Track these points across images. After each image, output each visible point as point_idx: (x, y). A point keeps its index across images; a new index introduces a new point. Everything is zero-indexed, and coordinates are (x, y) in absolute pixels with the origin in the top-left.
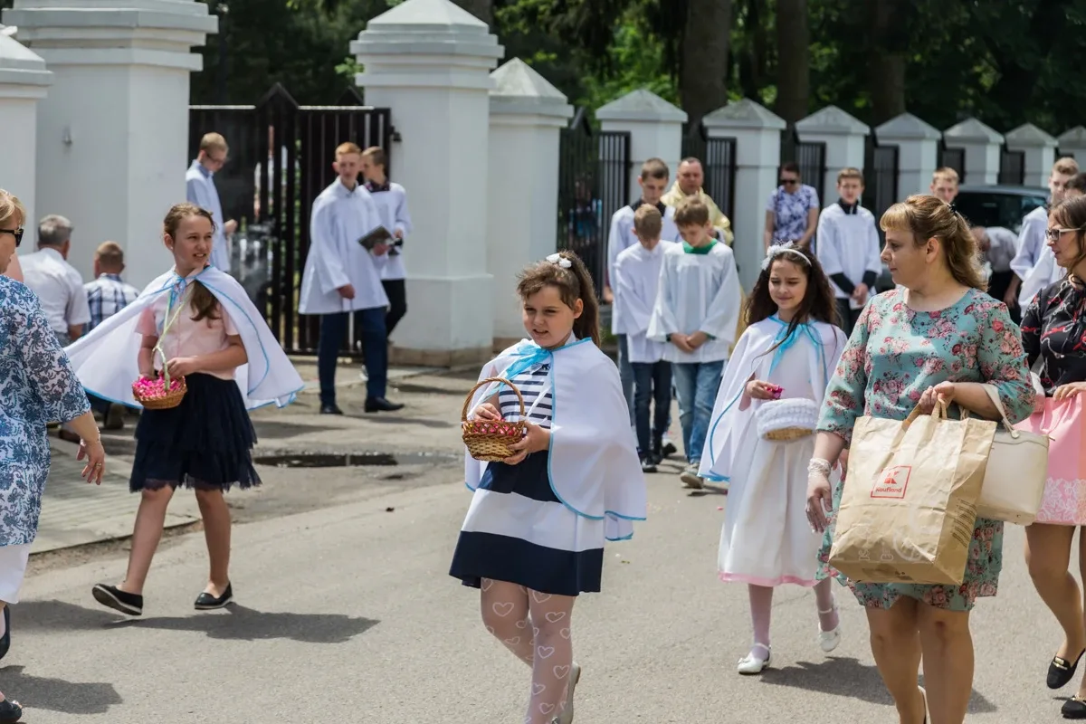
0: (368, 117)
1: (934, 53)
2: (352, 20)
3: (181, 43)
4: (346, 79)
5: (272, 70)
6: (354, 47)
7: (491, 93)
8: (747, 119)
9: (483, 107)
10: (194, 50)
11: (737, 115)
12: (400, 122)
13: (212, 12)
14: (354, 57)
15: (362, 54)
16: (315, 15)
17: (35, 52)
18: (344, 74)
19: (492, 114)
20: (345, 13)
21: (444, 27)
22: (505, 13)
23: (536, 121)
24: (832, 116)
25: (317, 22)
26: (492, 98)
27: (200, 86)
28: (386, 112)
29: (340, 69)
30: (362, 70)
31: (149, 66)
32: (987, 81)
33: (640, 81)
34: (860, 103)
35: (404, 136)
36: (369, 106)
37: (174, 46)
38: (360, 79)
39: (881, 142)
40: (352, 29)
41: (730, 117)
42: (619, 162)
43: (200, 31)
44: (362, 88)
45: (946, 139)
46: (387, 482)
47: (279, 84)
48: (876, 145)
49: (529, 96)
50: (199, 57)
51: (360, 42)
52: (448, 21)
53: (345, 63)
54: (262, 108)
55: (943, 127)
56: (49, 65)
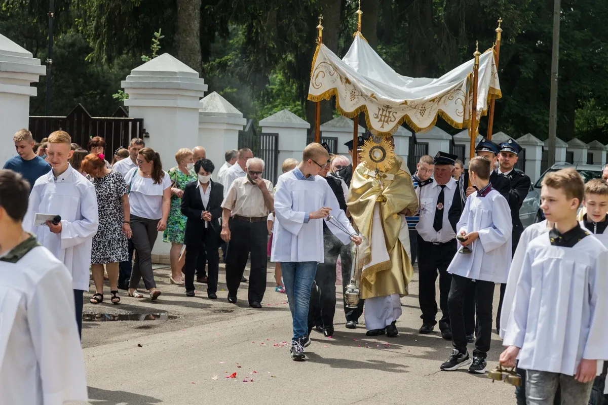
0: (130, 123)
2: (122, 68)
3: (26, 80)
4: (119, 102)
5: (76, 96)
6: (123, 84)
7: (200, 111)
8: (344, 127)
9: (196, 118)
10: (32, 84)
11: (338, 124)
12: (148, 126)
13: (42, 64)
14: (123, 90)
15: (128, 88)
16: (102, 66)
18: (117, 99)
19: (200, 123)
20: (118, 64)
21: (175, 73)
22: (209, 65)
23: (225, 127)
25: (102, 69)
26: (201, 114)
27: (35, 105)
28: (141, 121)
29: (115, 96)
30: (127, 97)
33: (284, 105)
35: (150, 135)
36: (132, 115)
37: (21, 82)
38: (126, 102)
39: (418, 141)
40: (122, 73)
41: (334, 126)
42: (272, 150)
43: (37, 74)
44: (128, 107)
45: (455, 139)
46: (139, 330)
47: (80, 104)
48: (415, 142)
49: (221, 113)
50: (35, 88)
51: (126, 81)
52: (176, 70)
53: (118, 93)
54: (70, 118)
55: (453, 133)
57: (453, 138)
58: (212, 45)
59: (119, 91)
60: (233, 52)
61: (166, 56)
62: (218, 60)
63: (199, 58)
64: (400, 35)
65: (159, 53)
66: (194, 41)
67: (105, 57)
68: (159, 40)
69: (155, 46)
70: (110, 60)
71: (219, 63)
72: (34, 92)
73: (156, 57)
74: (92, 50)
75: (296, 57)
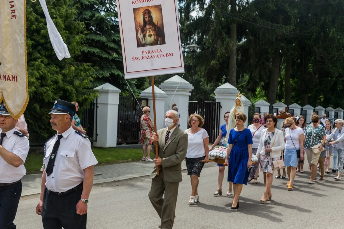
0: (217, 104)
1: (312, 94)
3: (188, 91)
10: (190, 92)
11: (279, 104)
12: (222, 104)
13: (193, 86)
14: (214, 94)
15: (216, 93)
17: (165, 92)
24: (295, 105)
27: (191, 98)
28: (220, 103)
30: (216, 96)
31: (184, 95)
34: (299, 102)
35: (223, 107)
36: (217, 101)
37: (186, 91)
38: (215, 97)
39: (303, 109)
41: (277, 105)
43: (191, 89)
44: (216, 99)
50: (190, 93)
51: (215, 91)
52: (230, 88)
54: (199, 102)
55: (314, 107)
56: (167, 94)
58: (239, 80)
61: (227, 84)
62: (240, 85)
63: (236, 84)
65: (225, 83)
66: (234, 79)
68: (225, 79)
69: (223, 81)
71: (241, 86)
72: (190, 94)
73: (223, 84)
75: (264, 84)
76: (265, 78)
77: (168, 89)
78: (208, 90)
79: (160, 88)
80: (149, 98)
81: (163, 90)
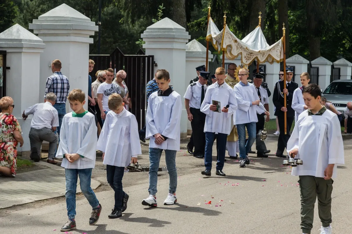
0: (146, 58)
1: (330, 37)
2: (140, 27)
3: (87, 35)
4: (139, 47)
5: (114, 43)
6: (142, 36)
7: (186, 50)
9: (184, 55)
10: (91, 37)
12: (156, 60)
13: (96, 24)
14: (142, 39)
15: (145, 38)
16: (129, 25)
17: (40, 38)
18: (139, 44)
19: (187, 57)
20: (138, 24)
21: (172, 29)
22: (190, 24)
23: (201, 60)
24: (297, 58)
25: (129, 27)
26: (187, 52)
27: (93, 48)
28: (153, 57)
29: (137, 43)
30: (144, 43)
32: (347, 46)
34: (306, 54)
35: (158, 65)
36: (147, 55)
37: (84, 35)
38: (144, 46)
39: (313, 66)
40: (140, 30)
43: (93, 31)
44: (145, 49)
47: (117, 47)
48: (311, 67)
49: (199, 52)
50: (92, 39)
51: (144, 34)
52: (173, 27)
53: (139, 41)
54: (112, 55)
55: (333, 61)
56: (44, 42)
57: (333, 64)
58: (192, 12)
59: (139, 40)
60: (204, 16)
61: (167, 19)
62: (195, 21)
63: (185, 20)
64: (301, 5)
65: (162, 17)
66: (182, 10)
67: (130, 20)
68: (162, 10)
69: (160, 14)
70: (133, 22)
71: (196, 23)
72: (91, 41)
73: (160, 20)
74: (123, 16)
75: (241, 18)
76: (241, 8)
77: (46, 32)
78: (135, 32)
79: (32, 31)
80: (8, 50)
81: (37, 35)
